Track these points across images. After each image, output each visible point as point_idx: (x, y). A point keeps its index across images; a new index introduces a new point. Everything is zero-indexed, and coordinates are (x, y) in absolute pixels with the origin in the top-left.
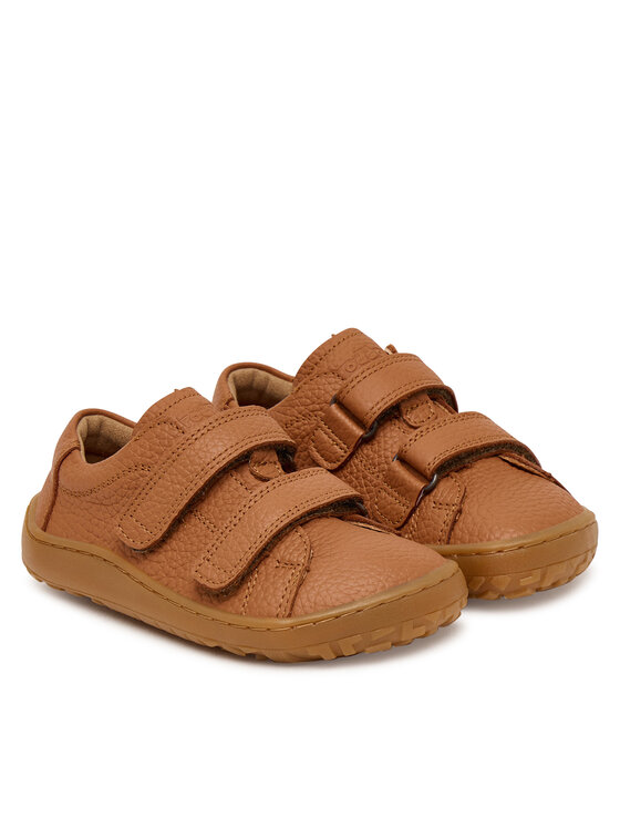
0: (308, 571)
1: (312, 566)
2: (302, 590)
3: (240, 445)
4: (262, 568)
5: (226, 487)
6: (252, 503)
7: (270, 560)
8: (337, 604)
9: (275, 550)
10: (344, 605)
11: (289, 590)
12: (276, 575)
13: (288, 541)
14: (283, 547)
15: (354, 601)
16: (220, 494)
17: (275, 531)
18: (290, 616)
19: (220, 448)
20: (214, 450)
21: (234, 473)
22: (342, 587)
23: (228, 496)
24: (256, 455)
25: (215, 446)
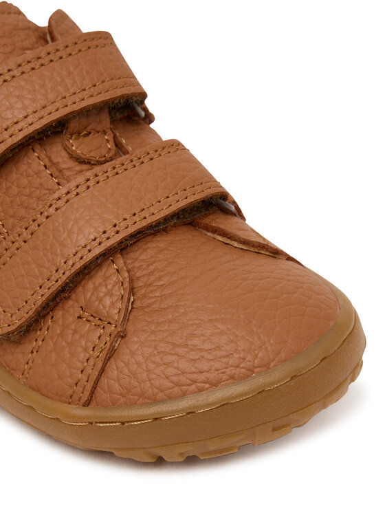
0: (122, 337)
1: (131, 328)
2: (112, 364)
3: (47, 110)
4: (59, 314)
5: (23, 167)
6: (52, 210)
7: (70, 303)
8: (161, 396)
9: (80, 289)
10: (170, 398)
11: (91, 362)
12: (75, 332)
13: (98, 278)
14: (90, 285)
15: (184, 395)
16: (14, 176)
17: (78, 266)
18: (87, 404)
19: (16, 112)
20: (9, 115)
21: (37, 147)
22: (170, 371)
23: (25, 181)
24: (73, 125)
25: (11, 108)
